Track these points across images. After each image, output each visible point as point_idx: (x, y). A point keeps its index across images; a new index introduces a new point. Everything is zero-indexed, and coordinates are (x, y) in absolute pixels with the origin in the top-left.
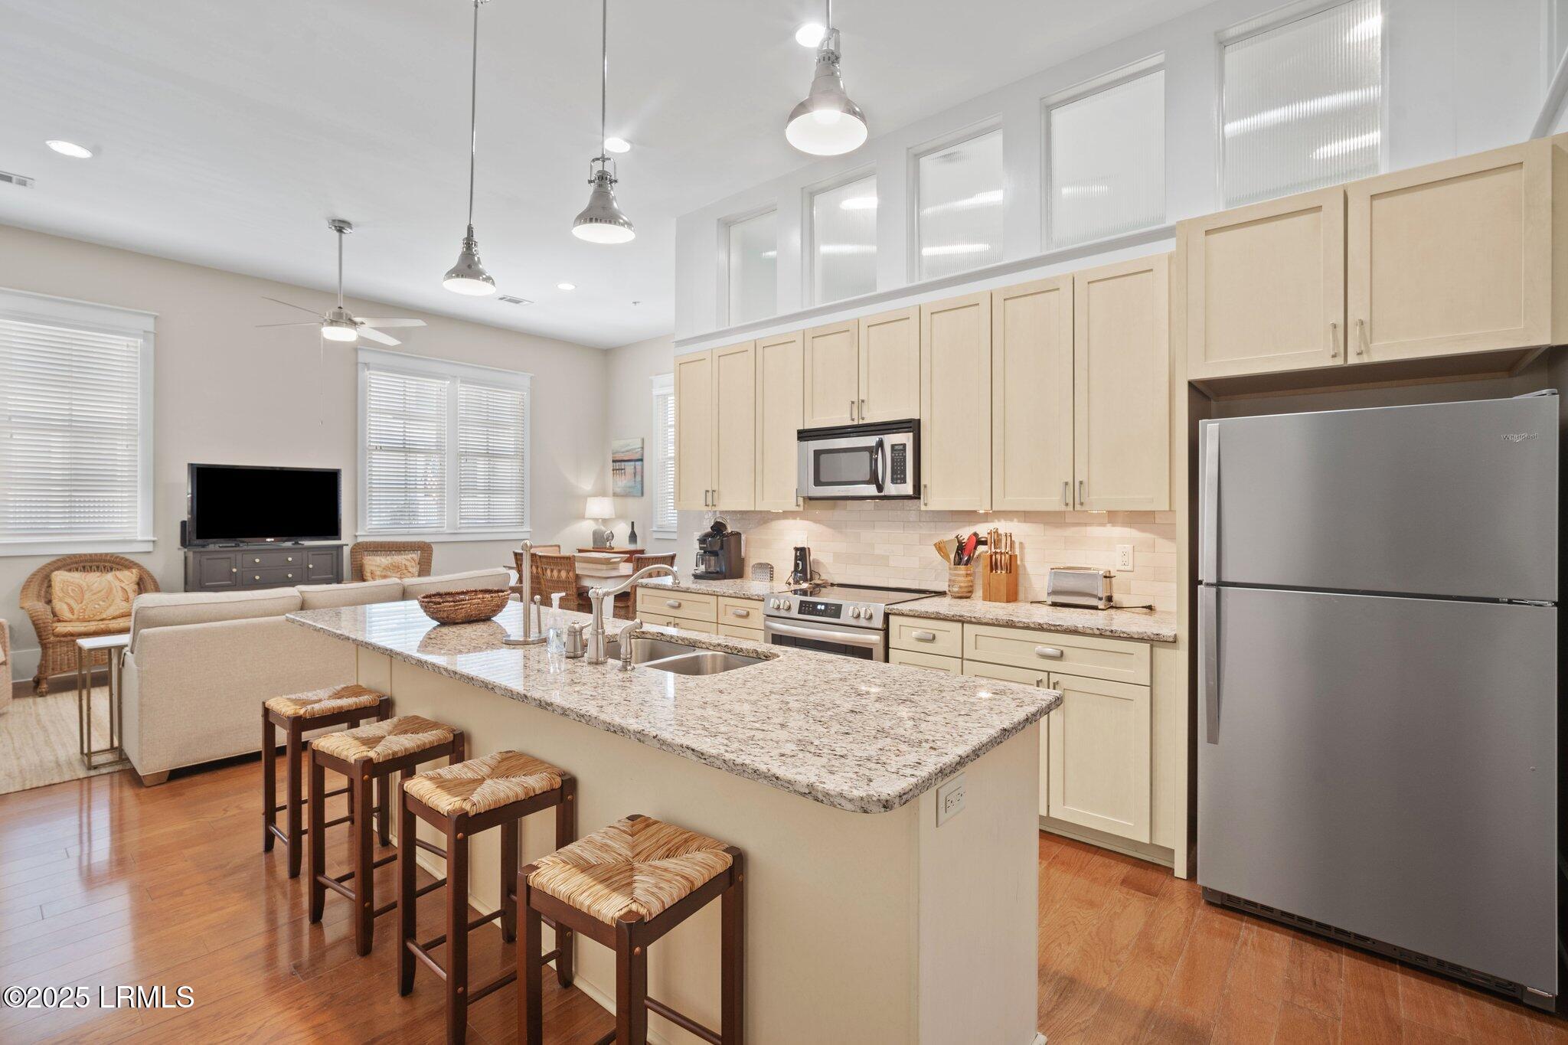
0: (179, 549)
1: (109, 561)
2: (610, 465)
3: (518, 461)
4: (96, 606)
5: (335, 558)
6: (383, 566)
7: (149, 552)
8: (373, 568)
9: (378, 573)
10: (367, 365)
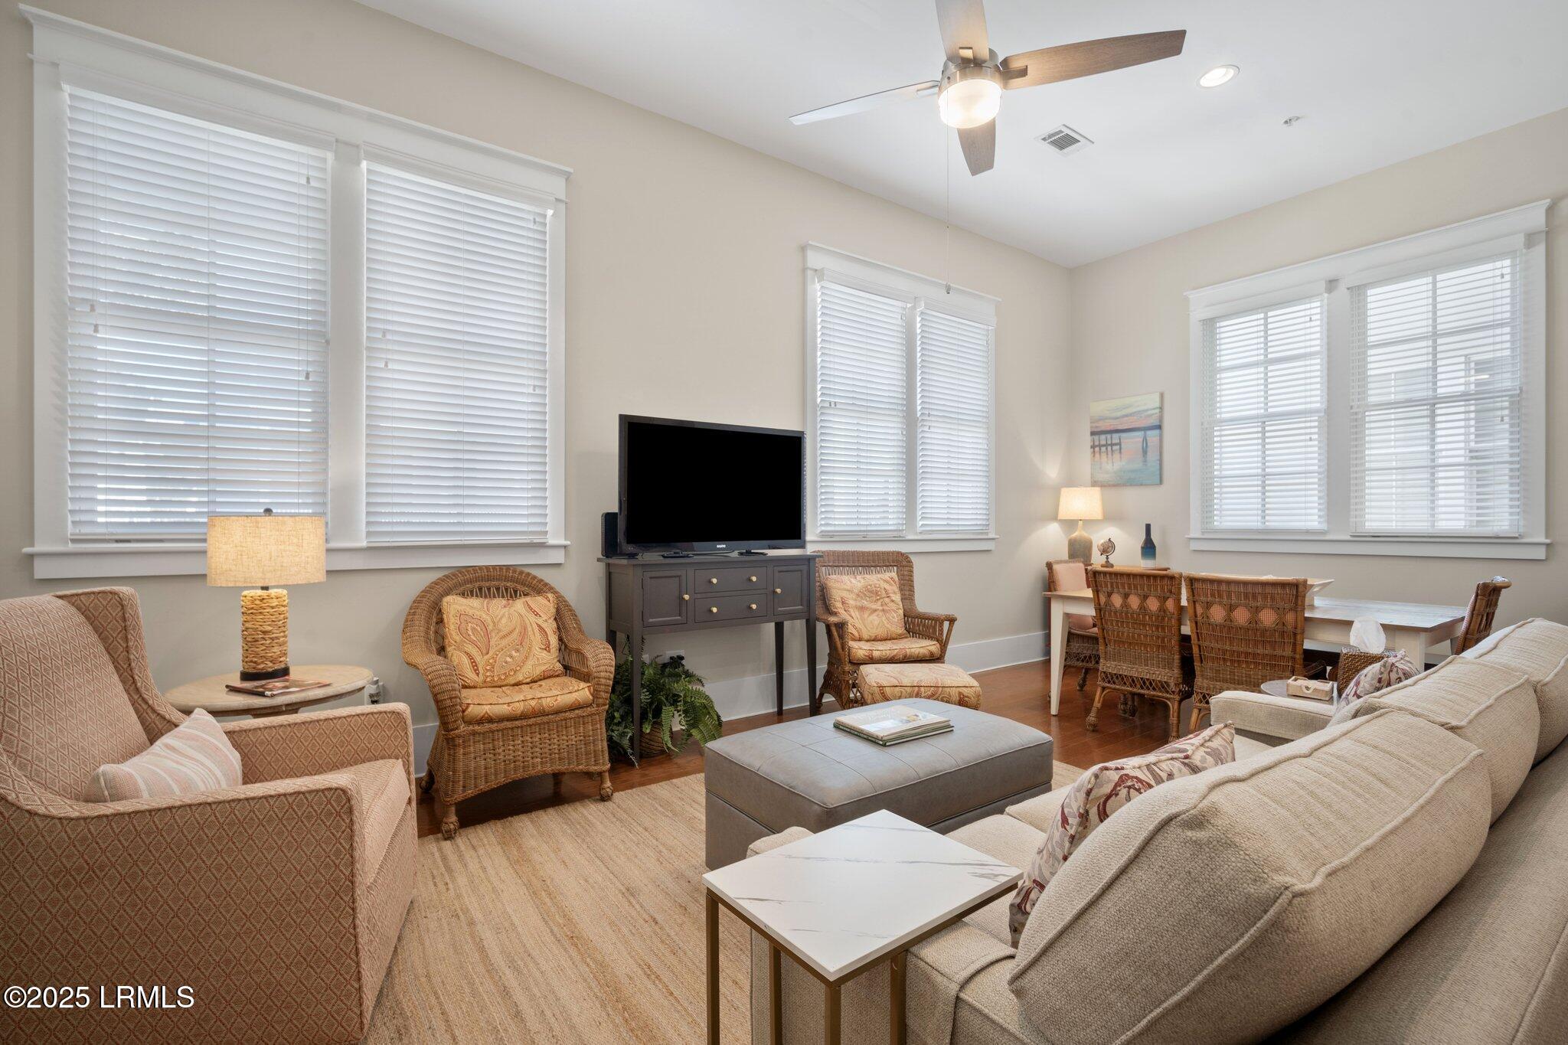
0: (599, 560)
1: (512, 580)
2: (1087, 440)
3: (981, 430)
4: (508, 659)
5: (805, 575)
6: (856, 591)
7: (559, 565)
8: (845, 594)
9: (851, 602)
10: (819, 273)
